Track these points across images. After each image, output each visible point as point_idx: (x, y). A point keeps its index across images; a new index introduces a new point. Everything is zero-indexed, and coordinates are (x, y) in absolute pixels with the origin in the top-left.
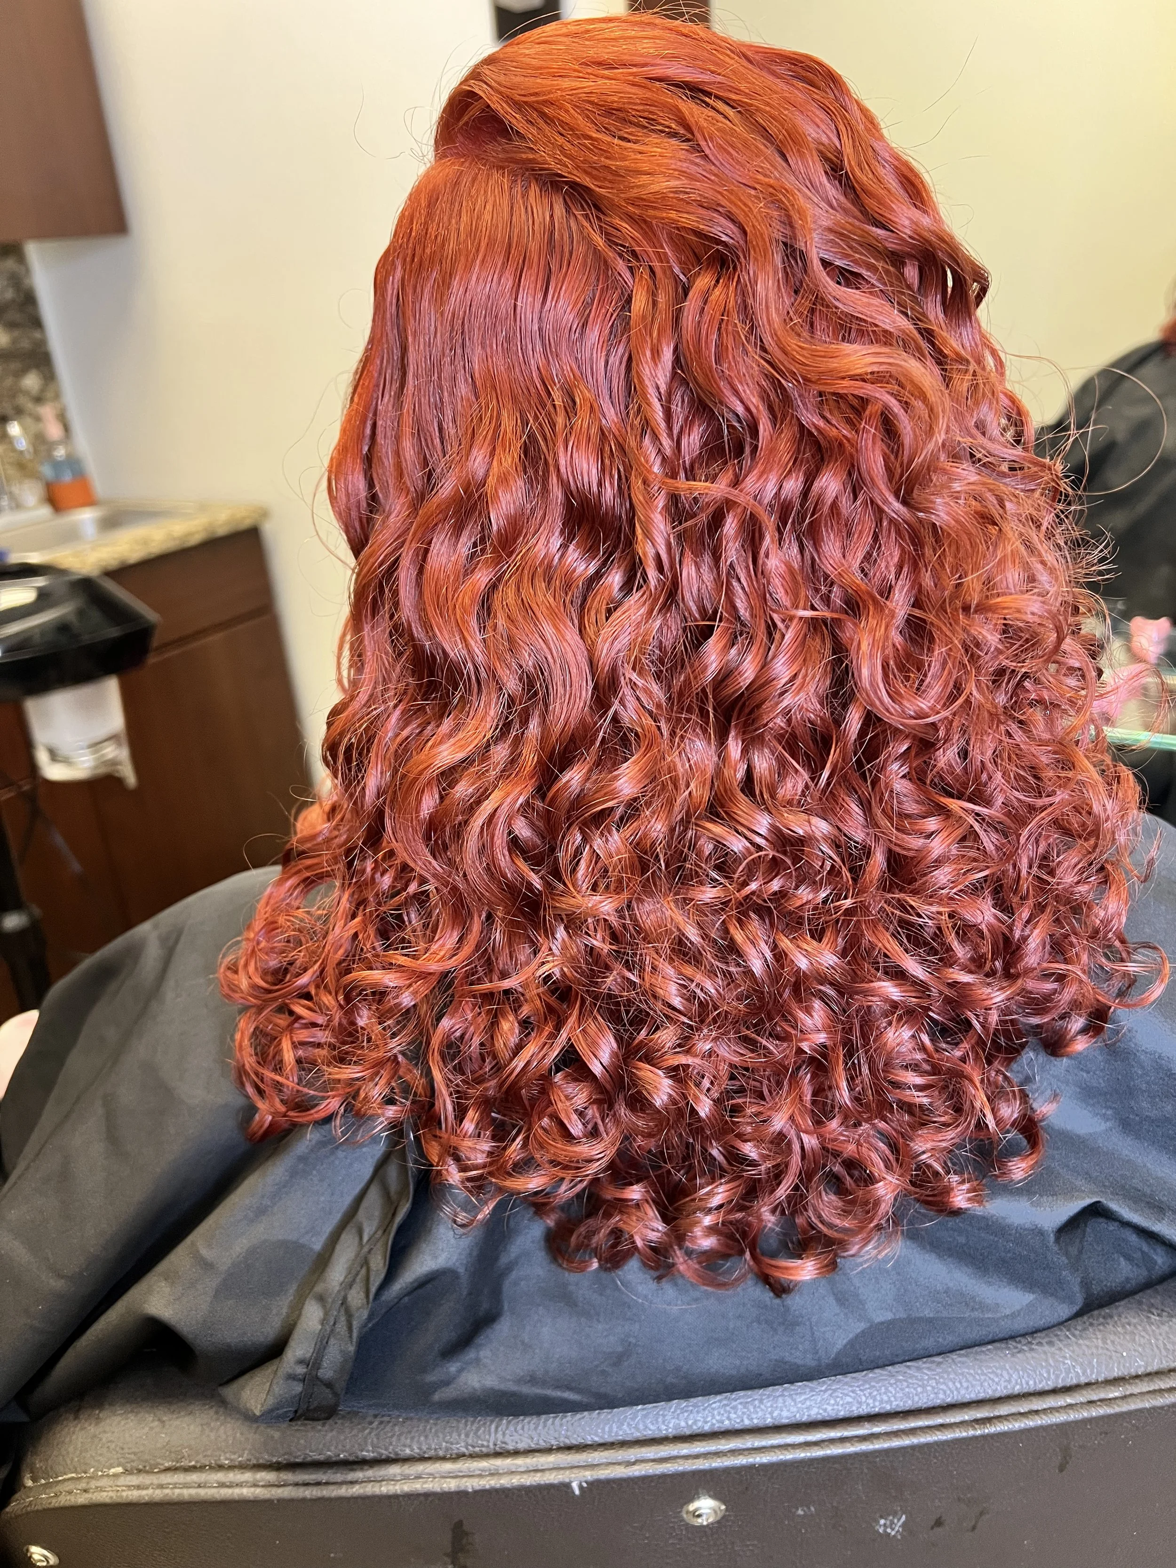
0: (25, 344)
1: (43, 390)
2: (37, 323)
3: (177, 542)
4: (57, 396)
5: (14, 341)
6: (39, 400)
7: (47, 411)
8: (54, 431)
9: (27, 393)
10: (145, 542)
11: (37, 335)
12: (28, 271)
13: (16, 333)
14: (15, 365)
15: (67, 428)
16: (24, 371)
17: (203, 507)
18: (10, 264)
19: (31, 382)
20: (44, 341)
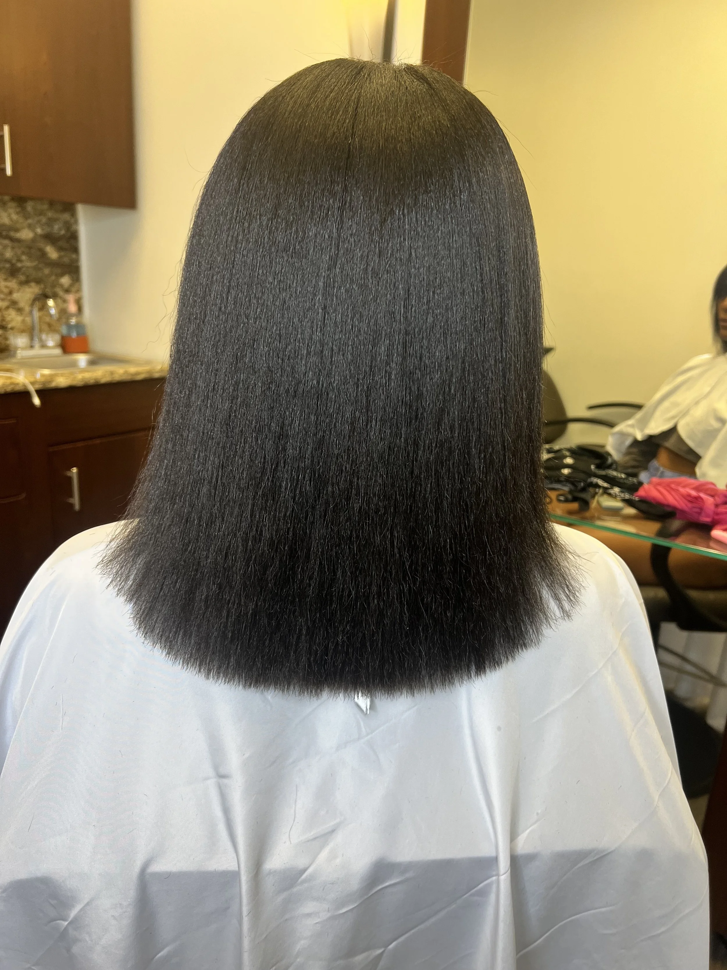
0: (66, 260)
1: (71, 285)
2: (75, 250)
4: (79, 290)
5: (60, 257)
6: (67, 291)
7: (71, 298)
8: (72, 308)
9: (61, 286)
10: (112, 373)
11: (74, 256)
12: (76, 222)
13: (62, 253)
14: (59, 271)
15: (80, 309)
16: (62, 275)
18: (66, 216)
19: (65, 280)
20: (77, 260)
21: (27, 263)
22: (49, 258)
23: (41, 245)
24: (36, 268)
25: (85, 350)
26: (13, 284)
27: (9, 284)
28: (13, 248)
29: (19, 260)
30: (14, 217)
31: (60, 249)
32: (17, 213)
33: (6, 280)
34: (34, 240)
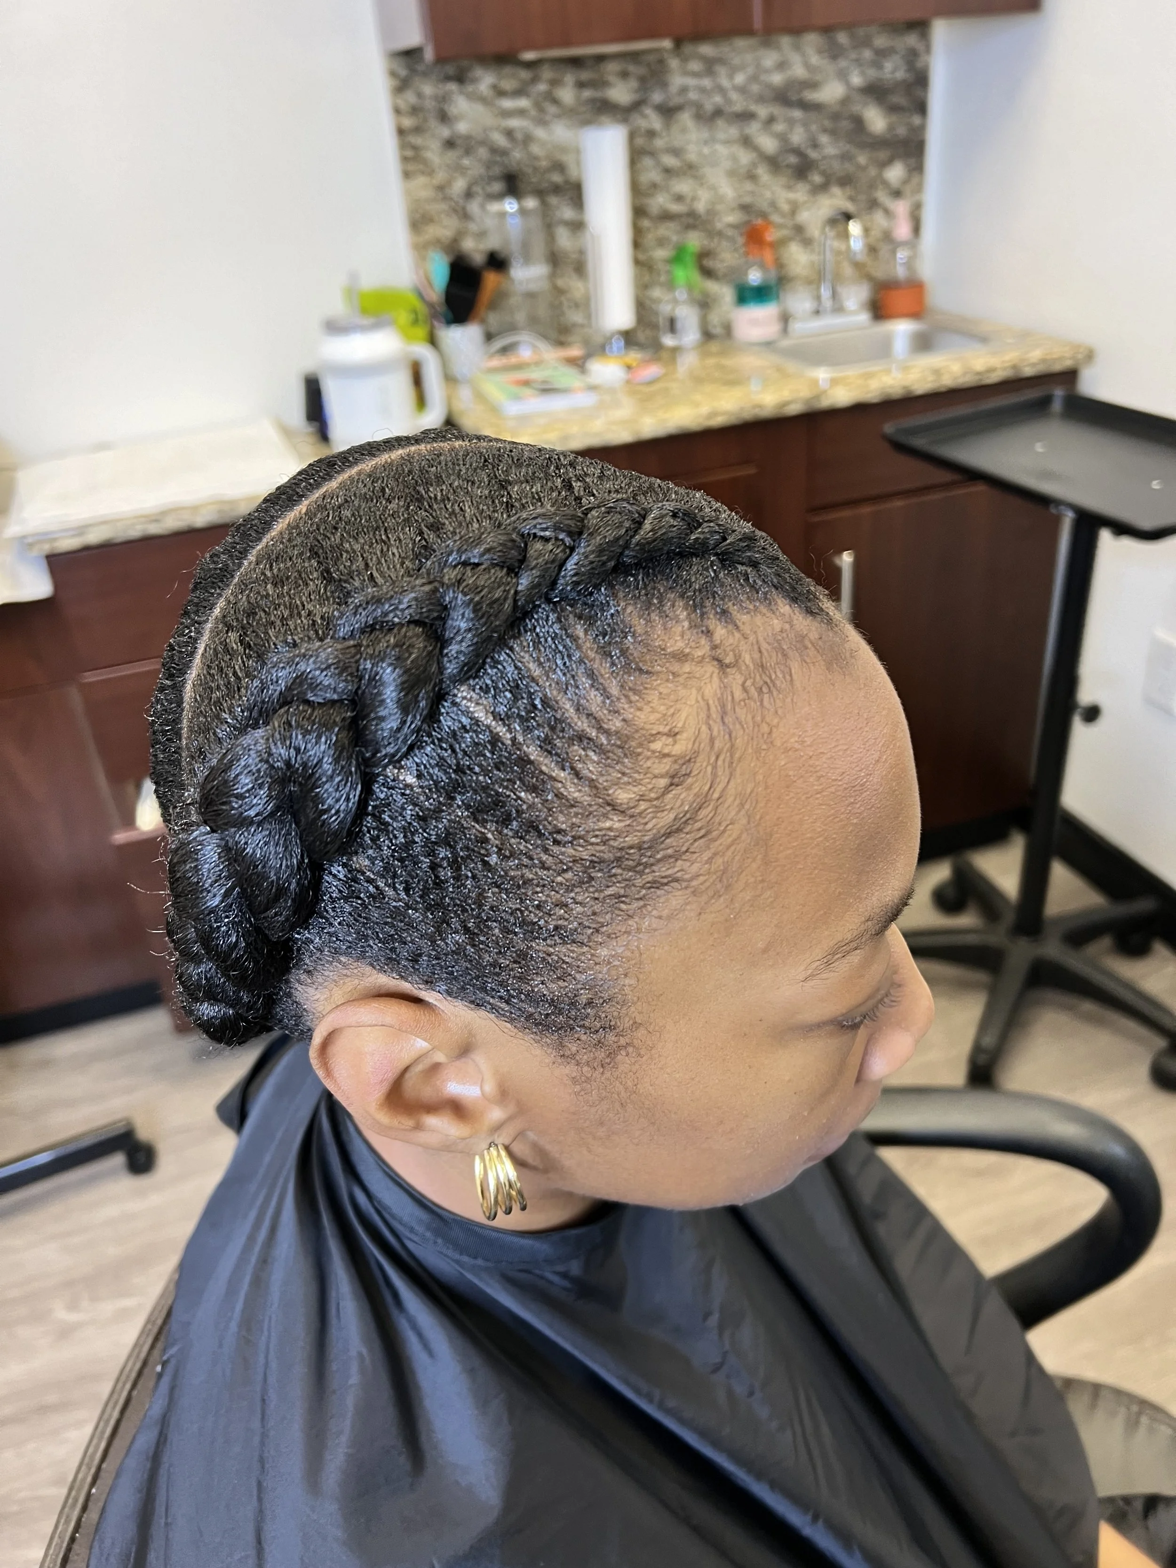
0: (902, 131)
1: (906, 182)
2: (921, 108)
3: (977, 378)
4: (919, 188)
5: (891, 128)
6: (897, 194)
7: (901, 208)
8: (903, 230)
9: (885, 183)
10: (937, 372)
11: (916, 120)
12: (928, 49)
13: (894, 118)
14: (883, 155)
15: (916, 229)
16: (889, 162)
17: (1025, 336)
18: (912, 40)
19: (895, 173)
20: (922, 128)
21: (829, 147)
22: (869, 135)
23: (856, 108)
24: (845, 157)
25: (916, 314)
26: (800, 193)
27: (791, 196)
28: (805, 125)
29: (815, 145)
30: (815, 59)
31: (893, 109)
32: (820, 52)
33: (789, 188)
34: (845, 101)
